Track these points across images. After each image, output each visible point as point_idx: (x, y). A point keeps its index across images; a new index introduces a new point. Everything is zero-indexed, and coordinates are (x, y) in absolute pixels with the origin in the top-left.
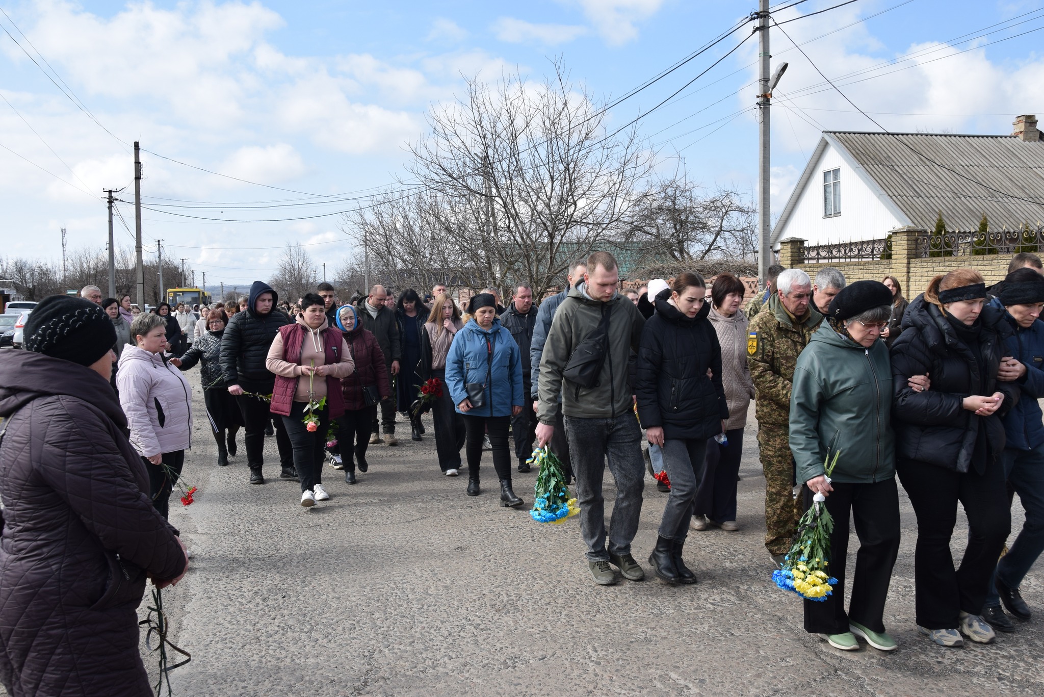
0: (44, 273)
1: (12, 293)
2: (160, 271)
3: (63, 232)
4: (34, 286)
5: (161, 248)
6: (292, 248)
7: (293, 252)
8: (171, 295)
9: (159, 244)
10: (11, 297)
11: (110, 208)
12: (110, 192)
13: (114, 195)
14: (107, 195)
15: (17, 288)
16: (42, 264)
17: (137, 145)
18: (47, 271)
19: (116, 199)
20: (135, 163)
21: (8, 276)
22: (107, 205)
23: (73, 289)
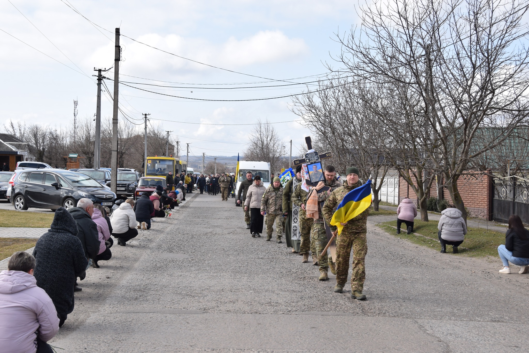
0: (55, 138)
1: (26, 154)
2: (145, 141)
3: (76, 103)
4: (43, 149)
5: (148, 121)
6: (262, 125)
7: (263, 129)
8: (150, 162)
9: (146, 118)
10: (25, 158)
11: (99, 84)
12: (100, 71)
13: (103, 73)
14: (97, 73)
15: (31, 149)
16: (53, 131)
17: (118, 31)
18: (56, 136)
19: (105, 78)
20: (116, 46)
21: (24, 140)
22: (97, 82)
23: (74, 153)
